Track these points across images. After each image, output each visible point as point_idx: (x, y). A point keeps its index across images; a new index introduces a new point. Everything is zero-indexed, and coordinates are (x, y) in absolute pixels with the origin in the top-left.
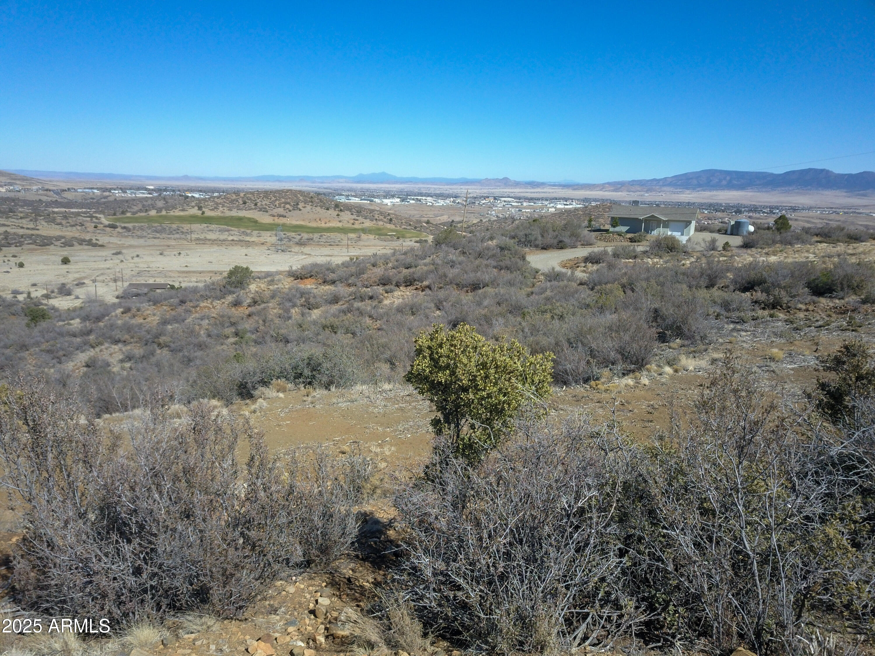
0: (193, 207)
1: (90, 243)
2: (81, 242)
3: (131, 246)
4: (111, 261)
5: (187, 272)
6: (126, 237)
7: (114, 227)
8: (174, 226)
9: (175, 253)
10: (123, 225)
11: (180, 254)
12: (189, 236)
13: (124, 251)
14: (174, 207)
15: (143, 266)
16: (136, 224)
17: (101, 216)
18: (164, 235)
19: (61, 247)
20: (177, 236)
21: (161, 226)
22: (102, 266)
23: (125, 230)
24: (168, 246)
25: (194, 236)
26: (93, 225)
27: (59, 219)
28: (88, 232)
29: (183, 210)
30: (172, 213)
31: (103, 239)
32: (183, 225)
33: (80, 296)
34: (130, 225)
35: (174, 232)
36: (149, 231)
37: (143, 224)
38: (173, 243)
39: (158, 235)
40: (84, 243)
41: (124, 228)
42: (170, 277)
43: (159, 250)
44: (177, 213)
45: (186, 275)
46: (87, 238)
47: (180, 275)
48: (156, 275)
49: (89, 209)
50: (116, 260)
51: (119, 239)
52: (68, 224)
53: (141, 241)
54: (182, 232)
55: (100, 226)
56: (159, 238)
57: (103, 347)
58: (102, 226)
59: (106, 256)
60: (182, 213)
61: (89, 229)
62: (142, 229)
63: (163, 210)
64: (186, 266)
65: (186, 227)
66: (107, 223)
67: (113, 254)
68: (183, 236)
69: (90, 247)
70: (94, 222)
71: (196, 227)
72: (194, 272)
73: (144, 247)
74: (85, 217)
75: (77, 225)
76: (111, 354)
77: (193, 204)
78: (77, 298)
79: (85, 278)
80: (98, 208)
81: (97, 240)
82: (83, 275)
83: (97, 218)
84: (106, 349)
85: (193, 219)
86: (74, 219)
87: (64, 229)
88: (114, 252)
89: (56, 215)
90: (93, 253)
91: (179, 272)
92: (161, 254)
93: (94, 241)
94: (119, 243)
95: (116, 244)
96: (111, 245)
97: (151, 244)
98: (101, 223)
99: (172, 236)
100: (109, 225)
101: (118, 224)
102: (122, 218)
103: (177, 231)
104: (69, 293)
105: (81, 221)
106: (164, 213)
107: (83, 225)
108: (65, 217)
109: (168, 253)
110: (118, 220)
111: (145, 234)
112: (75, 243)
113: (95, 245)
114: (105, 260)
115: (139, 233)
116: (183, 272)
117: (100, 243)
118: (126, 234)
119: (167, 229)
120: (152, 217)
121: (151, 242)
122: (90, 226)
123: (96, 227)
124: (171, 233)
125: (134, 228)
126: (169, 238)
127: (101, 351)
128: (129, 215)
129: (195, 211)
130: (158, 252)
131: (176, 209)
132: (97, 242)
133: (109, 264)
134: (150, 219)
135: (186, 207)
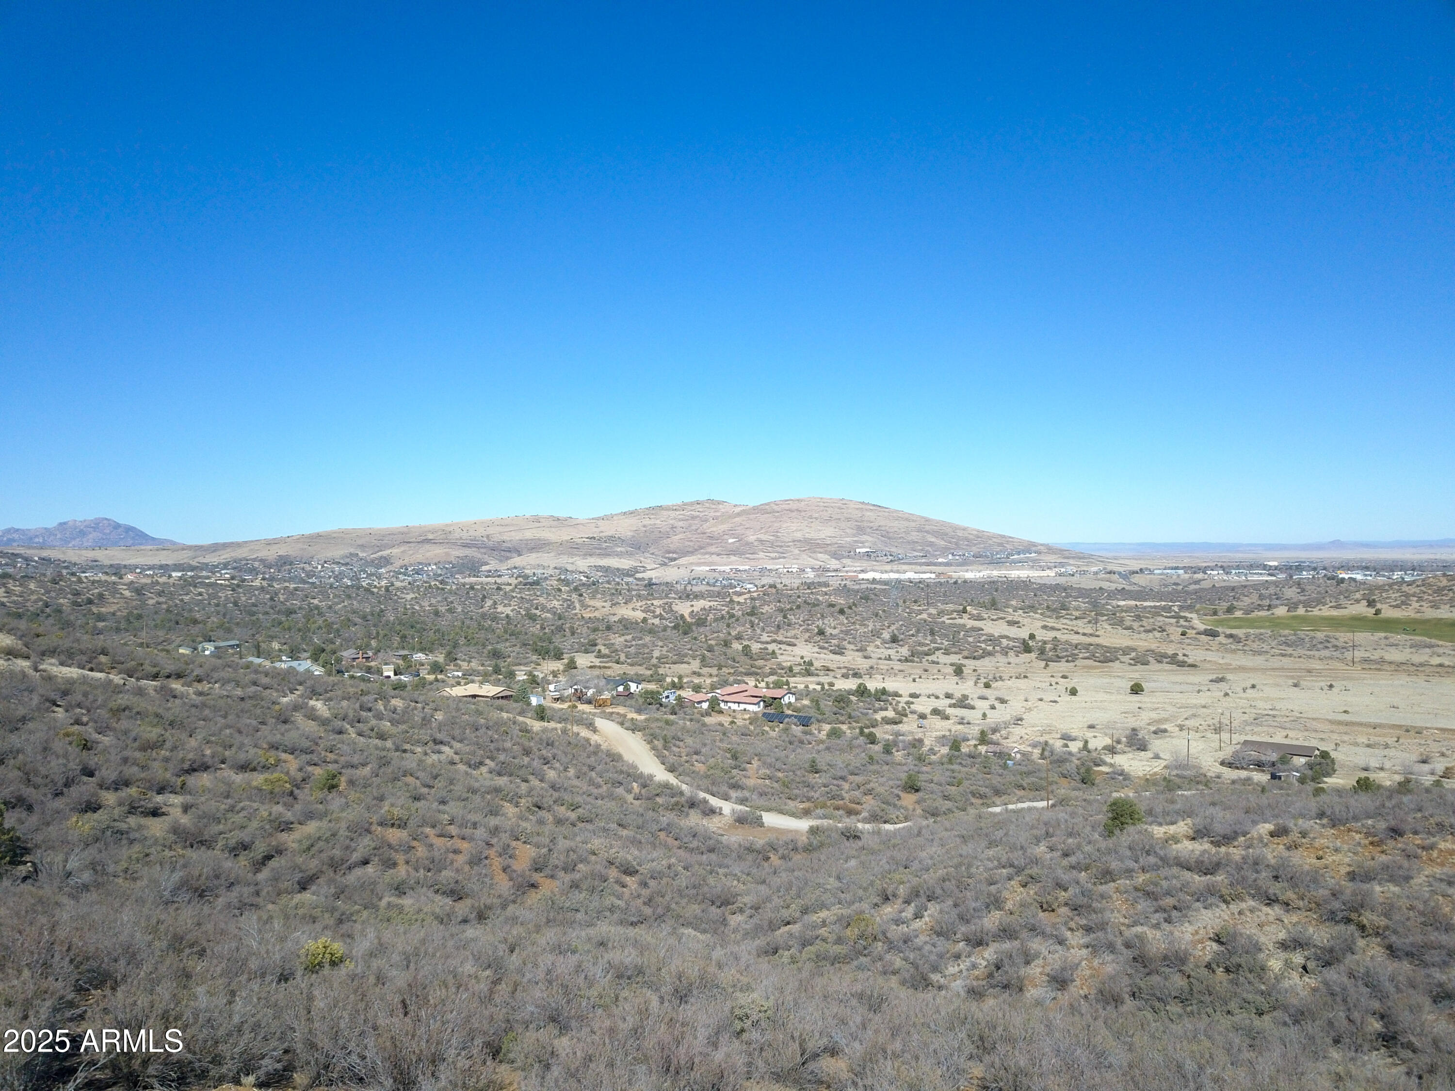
0: (1358, 601)
1: (1174, 660)
2: (1161, 658)
3: (1242, 669)
4: (1209, 693)
5: (1347, 724)
6: (1234, 651)
7: (1213, 634)
8: (1320, 635)
9: (1323, 684)
10: (1229, 631)
11: (1331, 686)
12: (1348, 655)
13: (1229, 676)
14: (1320, 602)
15: (1263, 706)
16: (1252, 631)
17: (1194, 616)
18: (1300, 651)
19: (1130, 664)
20: (1326, 653)
21: (1295, 635)
22: (1194, 701)
23: (1231, 640)
24: (1309, 671)
25: (1359, 654)
26: (1180, 630)
27: (1128, 621)
28: (1172, 641)
29: (1338, 607)
30: (1316, 612)
31: (1195, 655)
32: (1338, 634)
33: (1161, 755)
34: (1240, 632)
35: (1320, 646)
36: (1274, 643)
37: (1262, 631)
38: (1316, 665)
39: (1290, 650)
40: (1165, 660)
41: (1231, 636)
42: (1316, 731)
43: (1292, 677)
44: (1326, 611)
45: (1343, 729)
46: (1170, 652)
47: (1334, 727)
48: (1288, 725)
49: (1171, 601)
50: (1217, 691)
51: (1220, 654)
52: (1142, 629)
53: (1259, 660)
54: (1335, 646)
55: (1191, 633)
56: (1291, 655)
57: (1243, 905)
58: (1194, 632)
59: (1200, 684)
60: (1335, 613)
61: (1172, 637)
62: (1260, 638)
63: (1301, 606)
64: (1345, 712)
65: (1343, 637)
66: (1202, 627)
67: (1211, 681)
68: (1337, 654)
69: (1174, 667)
70: (1182, 626)
71: (1361, 637)
72: (1361, 724)
73: (1264, 670)
74: (1167, 617)
75: (1154, 629)
76: (1260, 926)
77: (1358, 596)
78: (1157, 757)
79: (1166, 720)
80: (1185, 600)
81: (1184, 655)
82: (1164, 715)
83: (1186, 619)
84: (1251, 911)
85: (1357, 623)
86: (1152, 620)
87: (1136, 636)
88: (1214, 677)
89: (1124, 614)
90: (1179, 678)
91: (1332, 722)
92: (1295, 685)
93: (1181, 658)
94: (1221, 661)
95: (1216, 663)
96: (1208, 666)
97: (1276, 665)
98: (1193, 628)
99: (1317, 654)
100: (1206, 630)
101: (1220, 630)
102: (1229, 620)
103: (1326, 643)
104: (1143, 747)
105: (1161, 624)
106: (1301, 611)
107: (1164, 630)
108: (1138, 618)
109: (1309, 684)
110: (1220, 622)
111: (1266, 647)
112: (1150, 659)
113: (1182, 664)
114: (1199, 691)
115: (1255, 646)
116: (1340, 723)
117: (1190, 661)
118: (1233, 647)
119: (1307, 639)
120: (1278, 618)
121: (1276, 662)
122: (1175, 632)
123: (1184, 634)
124: (1313, 647)
125: (1247, 636)
126: (1309, 657)
127: (1240, 913)
128: (1238, 614)
129: (1362, 609)
130: (1291, 682)
131: (1324, 604)
132: (1186, 659)
133: (1203, 698)
134: (1275, 623)
135: (1343, 601)
